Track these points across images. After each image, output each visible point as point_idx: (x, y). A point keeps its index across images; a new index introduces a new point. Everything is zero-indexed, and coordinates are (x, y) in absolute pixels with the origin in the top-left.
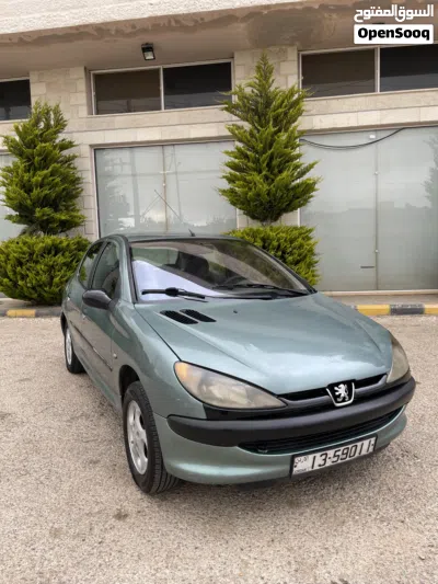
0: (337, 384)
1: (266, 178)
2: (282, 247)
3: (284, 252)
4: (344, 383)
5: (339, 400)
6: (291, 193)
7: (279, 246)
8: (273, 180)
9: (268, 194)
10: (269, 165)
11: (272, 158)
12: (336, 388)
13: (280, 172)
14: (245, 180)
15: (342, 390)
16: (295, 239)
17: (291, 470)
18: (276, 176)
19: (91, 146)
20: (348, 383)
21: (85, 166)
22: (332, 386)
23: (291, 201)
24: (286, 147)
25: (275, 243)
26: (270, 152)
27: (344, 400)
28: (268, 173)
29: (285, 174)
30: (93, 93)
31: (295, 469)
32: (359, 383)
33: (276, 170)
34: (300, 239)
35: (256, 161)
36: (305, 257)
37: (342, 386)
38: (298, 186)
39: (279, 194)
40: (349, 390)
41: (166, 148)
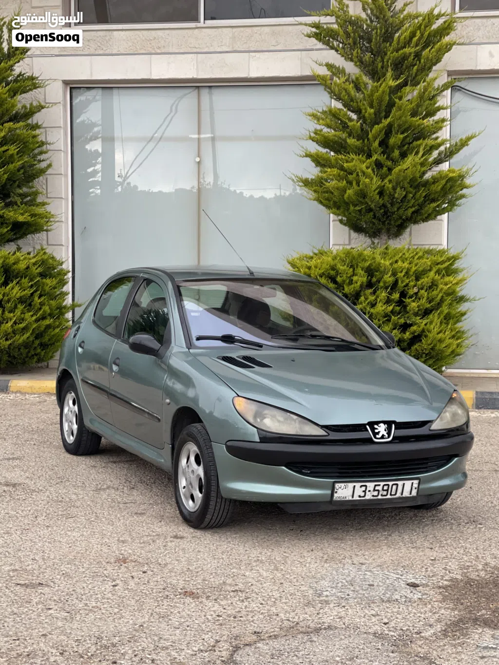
0: (378, 423)
1: (379, 165)
2: (401, 285)
3: (403, 294)
4: (384, 422)
5: (377, 436)
6: (422, 192)
7: (396, 283)
8: (390, 170)
9: (381, 193)
10: (384, 143)
11: (388, 131)
12: (376, 426)
13: (404, 155)
14: (342, 168)
15: (382, 428)
16: (425, 272)
17: (332, 495)
18: (395, 162)
19: (66, 83)
20: (389, 423)
21: (54, 120)
22: (372, 424)
23: (421, 206)
24: (414, 114)
25: (388, 278)
26: (386, 122)
27: (382, 438)
28: (382, 158)
29: (410, 160)
31: (336, 495)
32: (400, 426)
33: (396, 153)
34: (432, 274)
35: (363, 135)
36: (439, 304)
37: (382, 425)
38: (435, 180)
39: (399, 194)
40: (389, 430)
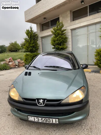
0: (40, 99)
4: (43, 99)
5: (39, 104)
12: (39, 100)
15: (41, 101)
19: (71, 29)
20: (44, 100)
21: (69, 34)
22: (38, 99)
27: (41, 104)
30: (72, 16)
31: (29, 119)
32: (48, 100)
37: (42, 100)
40: (44, 102)
41: (89, 26)
